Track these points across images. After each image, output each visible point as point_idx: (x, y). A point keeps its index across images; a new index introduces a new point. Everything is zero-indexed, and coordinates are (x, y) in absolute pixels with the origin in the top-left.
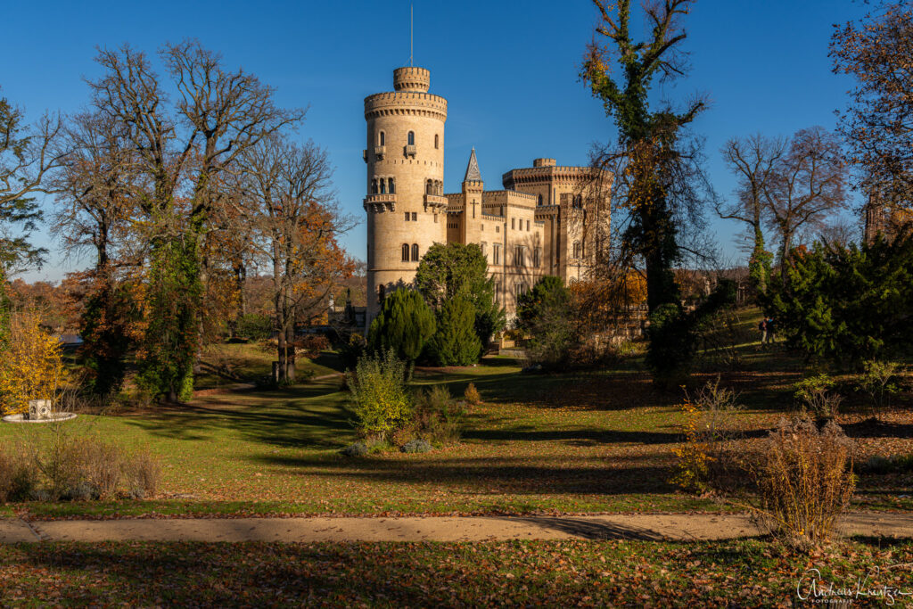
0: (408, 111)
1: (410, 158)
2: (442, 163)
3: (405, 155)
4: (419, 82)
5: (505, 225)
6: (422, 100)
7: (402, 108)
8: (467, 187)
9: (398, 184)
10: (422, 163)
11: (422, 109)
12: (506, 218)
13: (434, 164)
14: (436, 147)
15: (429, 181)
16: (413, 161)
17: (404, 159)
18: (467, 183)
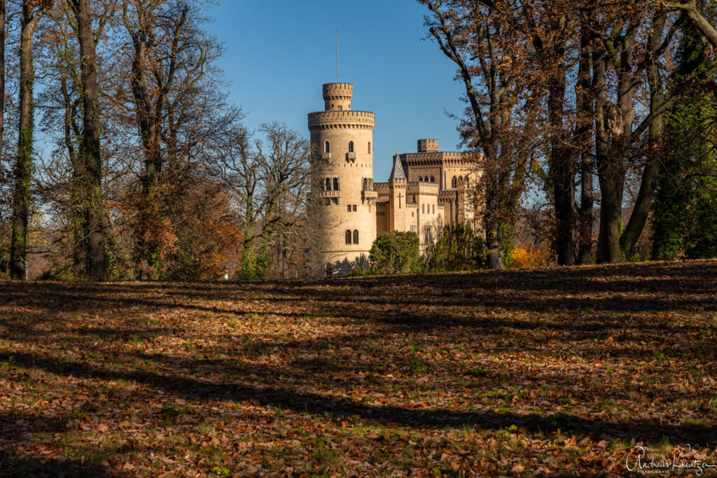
0: (349, 125)
1: (351, 162)
2: (371, 163)
3: (347, 159)
4: (346, 95)
5: (418, 210)
6: (360, 117)
7: (345, 123)
8: (395, 184)
9: (342, 183)
10: (359, 165)
11: (359, 123)
12: (418, 204)
13: (368, 166)
14: (369, 153)
15: (365, 179)
16: (353, 164)
17: (346, 163)
18: (394, 180)
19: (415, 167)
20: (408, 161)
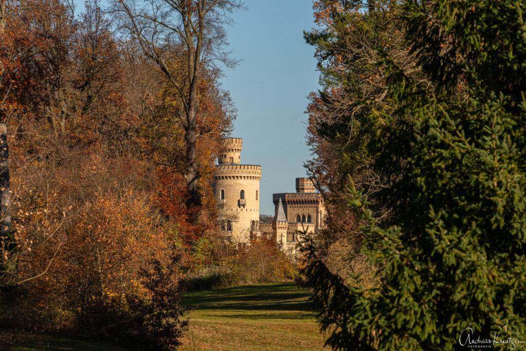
0: (241, 177)
1: (242, 207)
2: (258, 208)
3: (239, 205)
4: (237, 148)
6: (250, 170)
7: (237, 175)
8: (278, 226)
9: (234, 224)
10: (249, 210)
11: (249, 175)
12: (296, 242)
13: (256, 210)
14: (257, 199)
15: (253, 221)
16: (243, 209)
17: (238, 208)
18: (277, 223)
19: (294, 206)
20: (286, 200)
